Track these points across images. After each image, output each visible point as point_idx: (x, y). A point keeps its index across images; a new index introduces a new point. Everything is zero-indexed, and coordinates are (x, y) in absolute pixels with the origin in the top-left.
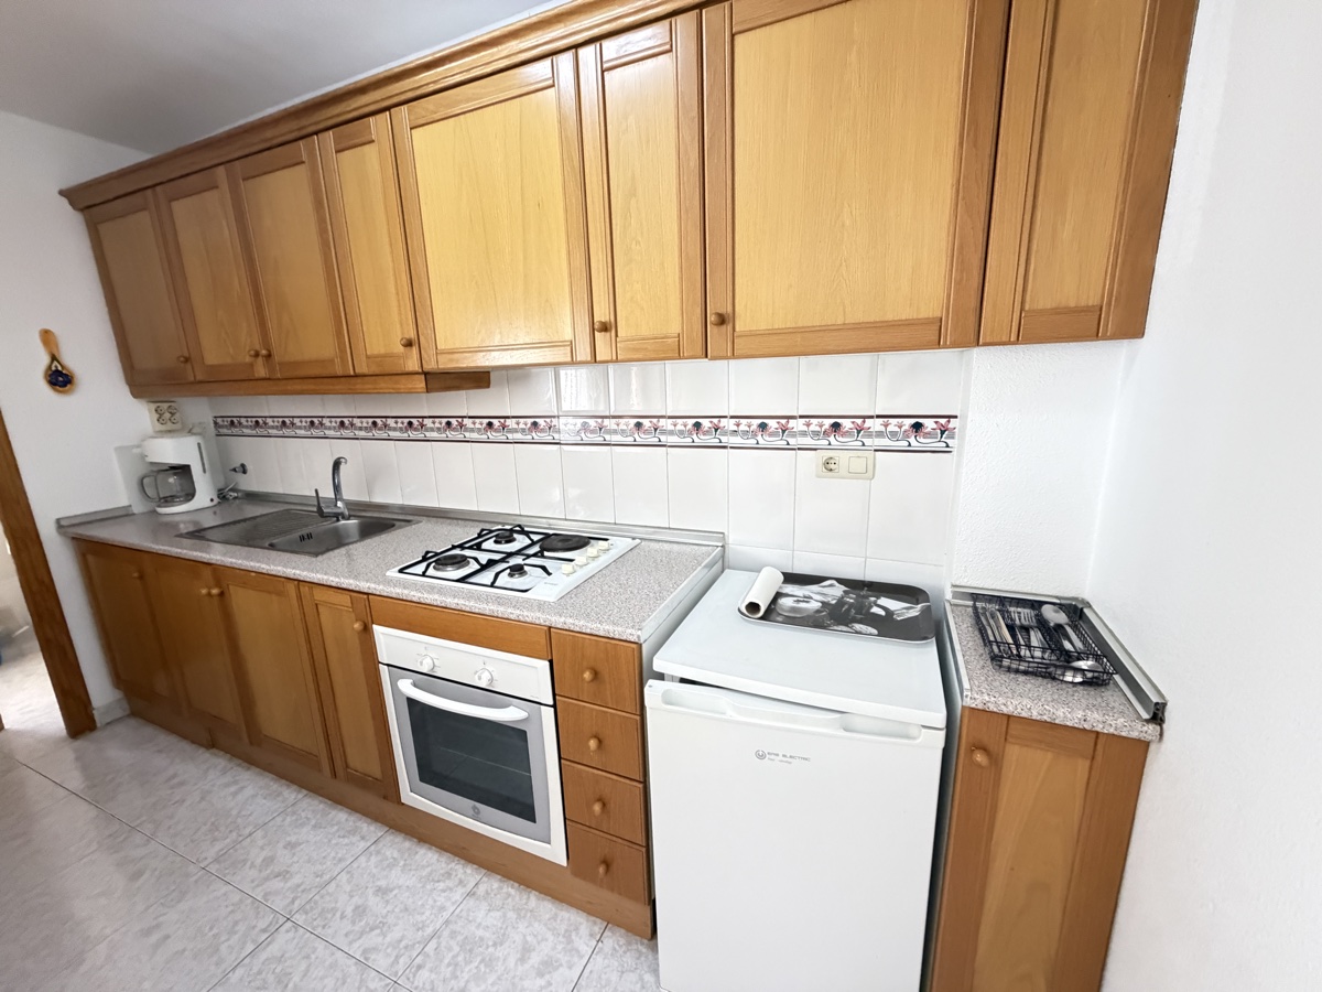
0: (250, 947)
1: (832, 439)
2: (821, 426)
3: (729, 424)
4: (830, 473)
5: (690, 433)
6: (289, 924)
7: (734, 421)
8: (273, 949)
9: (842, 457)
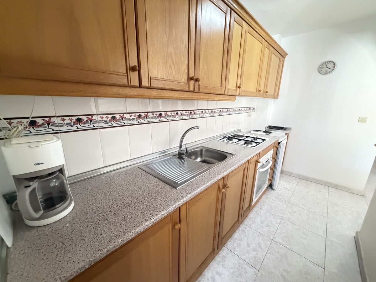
0: (281, 246)
6: (274, 239)
8: (280, 241)
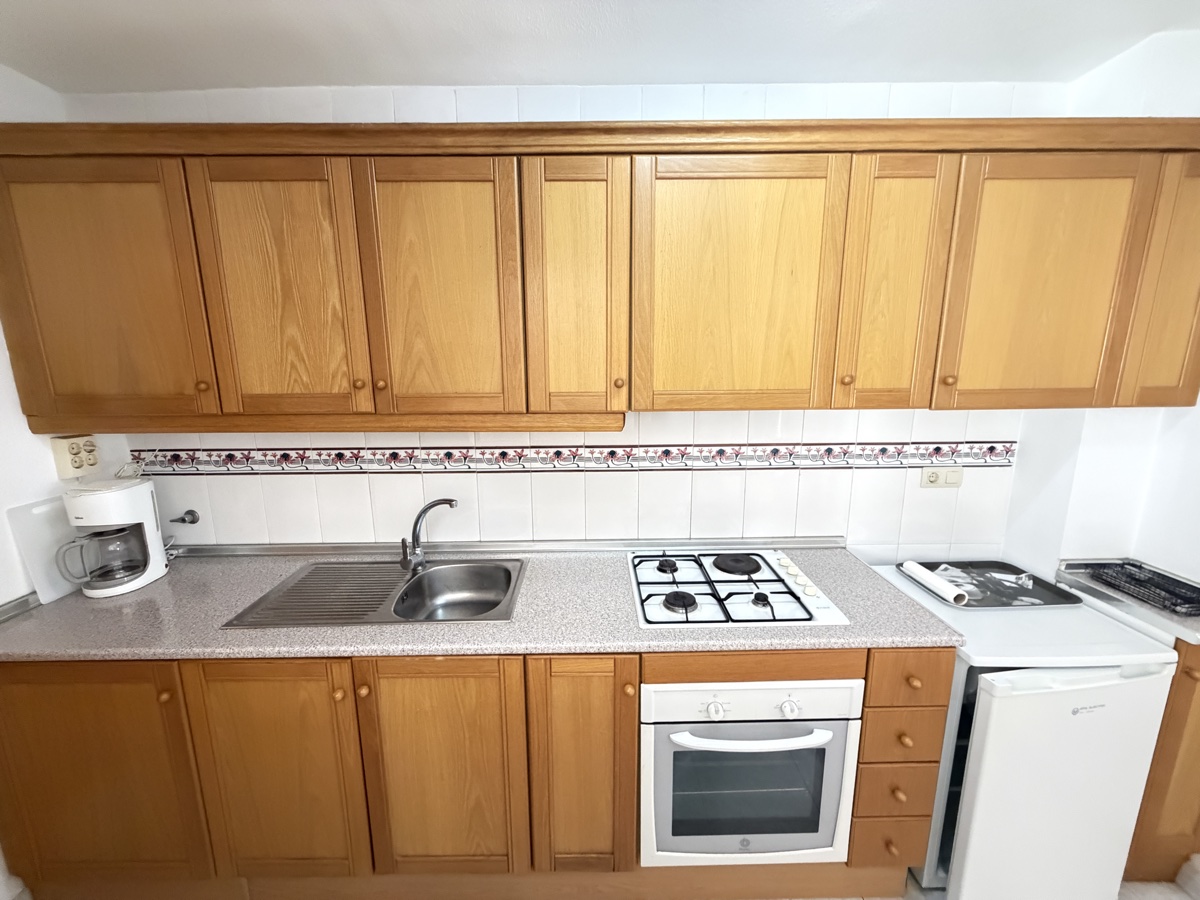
1: (934, 459)
2: (927, 450)
3: (856, 450)
4: (932, 485)
5: (822, 457)
7: (860, 447)
9: (942, 472)
